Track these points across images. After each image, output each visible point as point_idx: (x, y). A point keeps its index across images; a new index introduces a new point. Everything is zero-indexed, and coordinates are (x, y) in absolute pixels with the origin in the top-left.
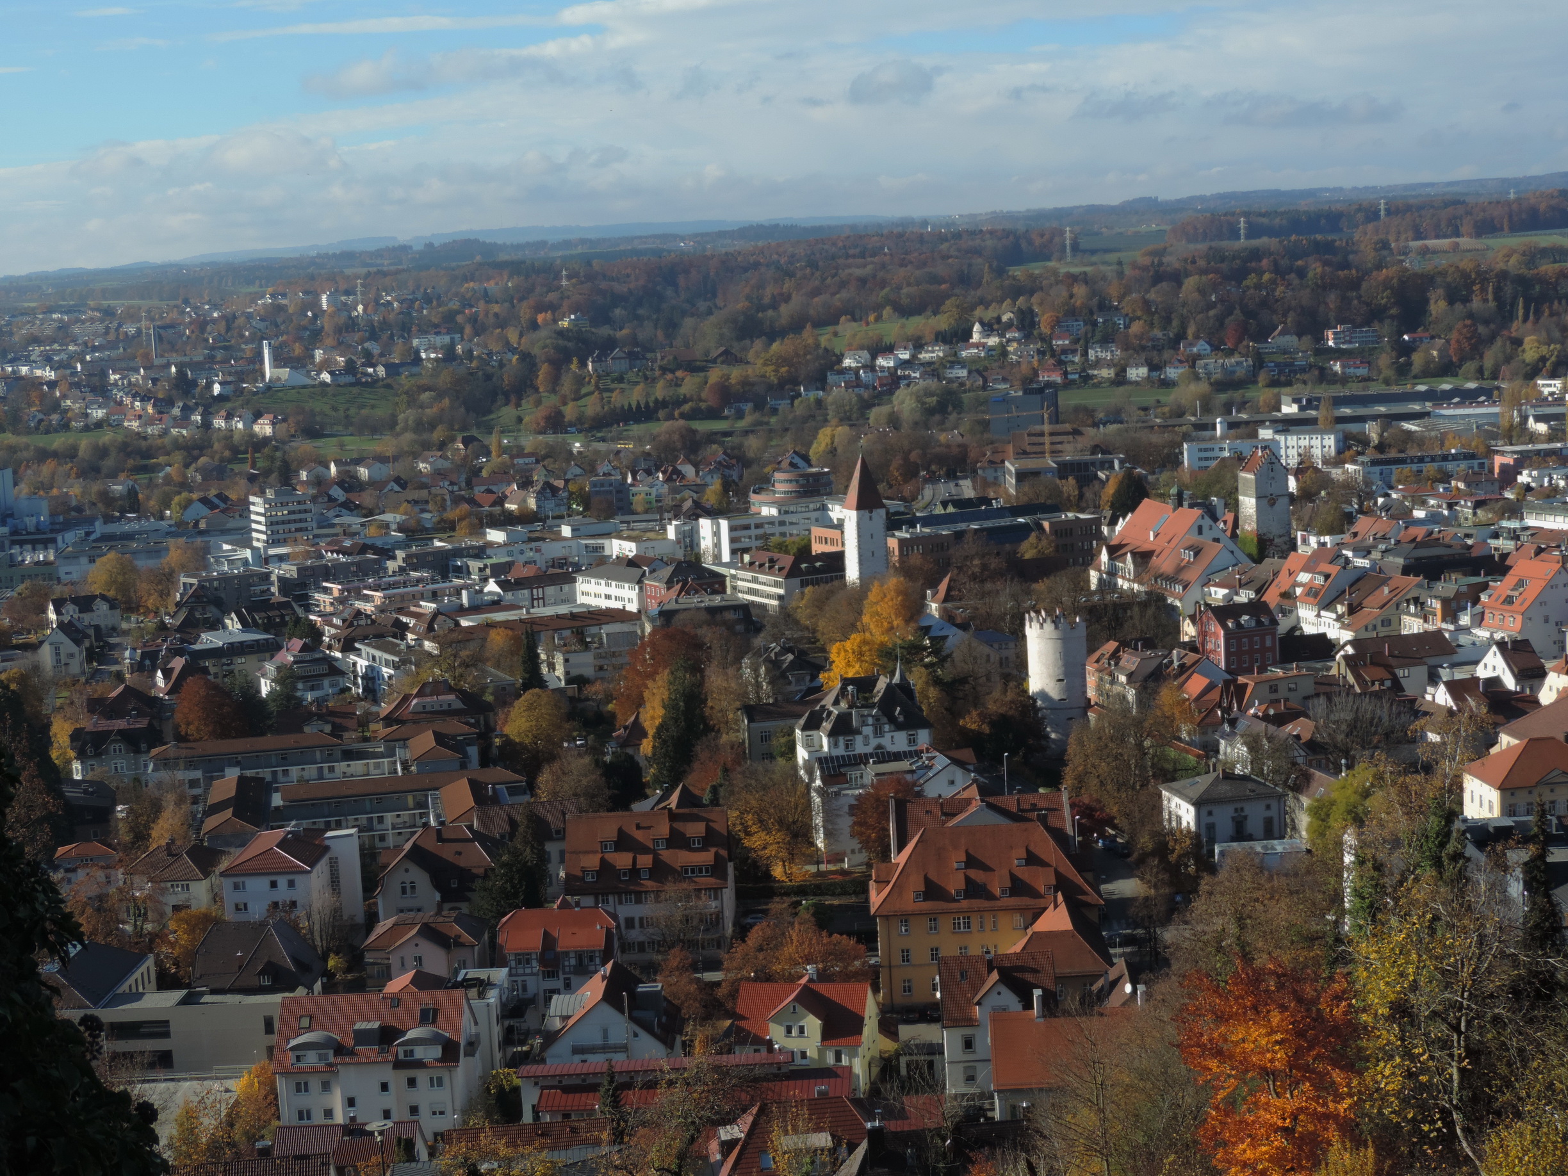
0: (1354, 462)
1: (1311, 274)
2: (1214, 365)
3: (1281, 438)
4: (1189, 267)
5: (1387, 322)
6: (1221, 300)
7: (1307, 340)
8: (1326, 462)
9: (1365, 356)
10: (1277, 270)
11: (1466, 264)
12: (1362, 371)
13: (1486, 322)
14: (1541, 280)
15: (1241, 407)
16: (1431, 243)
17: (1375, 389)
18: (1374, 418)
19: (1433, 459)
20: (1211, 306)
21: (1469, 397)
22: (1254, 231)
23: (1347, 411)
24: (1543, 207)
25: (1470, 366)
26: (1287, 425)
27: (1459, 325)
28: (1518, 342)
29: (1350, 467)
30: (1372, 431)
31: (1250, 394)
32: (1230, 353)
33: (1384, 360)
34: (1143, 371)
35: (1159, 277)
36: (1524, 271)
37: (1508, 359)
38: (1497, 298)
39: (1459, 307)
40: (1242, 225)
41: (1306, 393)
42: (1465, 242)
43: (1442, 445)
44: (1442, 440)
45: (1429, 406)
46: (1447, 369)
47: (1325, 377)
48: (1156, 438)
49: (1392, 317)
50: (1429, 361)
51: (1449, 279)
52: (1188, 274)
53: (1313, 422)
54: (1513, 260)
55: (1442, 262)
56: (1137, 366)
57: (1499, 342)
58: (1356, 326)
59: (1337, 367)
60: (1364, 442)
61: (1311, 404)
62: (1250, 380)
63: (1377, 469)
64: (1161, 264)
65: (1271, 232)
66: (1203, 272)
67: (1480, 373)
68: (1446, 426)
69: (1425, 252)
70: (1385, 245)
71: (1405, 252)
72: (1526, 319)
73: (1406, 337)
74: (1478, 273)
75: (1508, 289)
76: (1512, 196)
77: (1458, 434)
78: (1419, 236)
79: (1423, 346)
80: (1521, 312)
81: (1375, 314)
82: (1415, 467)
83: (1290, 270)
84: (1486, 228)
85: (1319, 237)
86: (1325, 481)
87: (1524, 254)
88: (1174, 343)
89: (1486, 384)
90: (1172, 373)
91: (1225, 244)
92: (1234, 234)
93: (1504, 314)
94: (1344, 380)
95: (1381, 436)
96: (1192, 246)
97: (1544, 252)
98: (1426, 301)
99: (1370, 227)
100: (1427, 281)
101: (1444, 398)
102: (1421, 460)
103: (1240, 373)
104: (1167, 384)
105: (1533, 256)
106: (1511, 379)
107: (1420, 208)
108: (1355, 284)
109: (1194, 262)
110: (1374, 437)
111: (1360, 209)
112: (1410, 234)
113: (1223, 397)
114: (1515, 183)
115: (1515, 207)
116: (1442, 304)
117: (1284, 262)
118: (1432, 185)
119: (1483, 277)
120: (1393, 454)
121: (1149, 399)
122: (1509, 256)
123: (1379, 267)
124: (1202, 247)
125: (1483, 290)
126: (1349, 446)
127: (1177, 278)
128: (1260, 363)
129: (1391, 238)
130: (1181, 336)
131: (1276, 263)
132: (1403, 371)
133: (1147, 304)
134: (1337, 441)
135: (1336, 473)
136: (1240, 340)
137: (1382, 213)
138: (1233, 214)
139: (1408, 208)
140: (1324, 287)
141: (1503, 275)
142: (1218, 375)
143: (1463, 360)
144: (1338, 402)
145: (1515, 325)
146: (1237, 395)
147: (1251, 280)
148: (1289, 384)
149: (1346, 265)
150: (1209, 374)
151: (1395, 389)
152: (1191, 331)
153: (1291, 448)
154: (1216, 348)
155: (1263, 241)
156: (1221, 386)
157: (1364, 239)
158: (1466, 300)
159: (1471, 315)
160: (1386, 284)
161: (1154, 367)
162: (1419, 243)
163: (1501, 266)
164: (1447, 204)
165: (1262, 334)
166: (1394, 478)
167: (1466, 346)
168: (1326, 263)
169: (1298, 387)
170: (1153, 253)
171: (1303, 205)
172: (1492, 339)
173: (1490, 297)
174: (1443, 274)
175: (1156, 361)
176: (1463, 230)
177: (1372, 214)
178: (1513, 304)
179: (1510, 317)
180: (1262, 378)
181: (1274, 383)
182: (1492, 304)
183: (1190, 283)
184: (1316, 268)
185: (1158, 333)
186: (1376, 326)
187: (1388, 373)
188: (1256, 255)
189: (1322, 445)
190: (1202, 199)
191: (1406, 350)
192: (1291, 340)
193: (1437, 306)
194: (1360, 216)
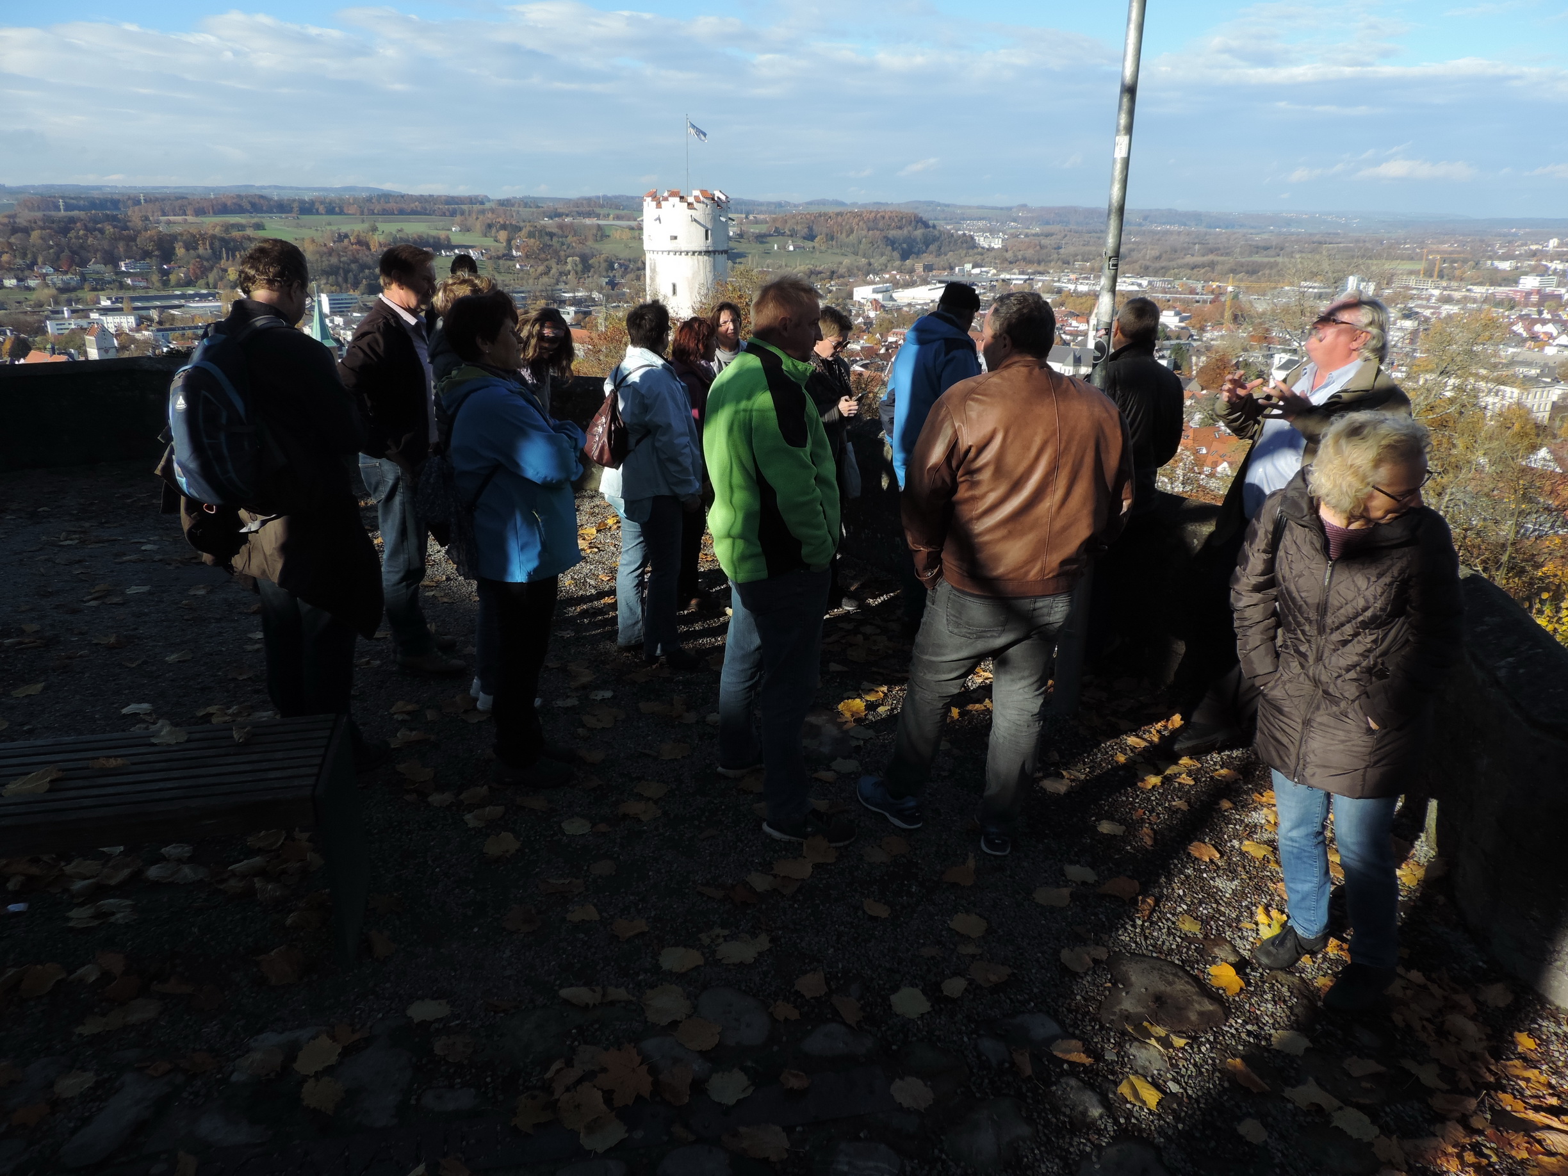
0: (148, 330)
1: (107, 232)
2: (58, 279)
3: (103, 318)
4: (33, 225)
5: (154, 258)
6: (57, 245)
7: (110, 267)
8: (131, 330)
9: (144, 276)
10: (86, 228)
11: (193, 230)
12: (143, 284)
13: (207, 260)
14: (234, 240)
15: (78, 301)
16: (172, 218)
17: (152, 293)
18: (155, 308)
19: (190, 328)
20: (51, 247)
21: (203, 297)
22: (68, 207)
23: (139, 304)
24: (229, 203)
25: (201, 282)
26: (106, 311)
27: (193, 261)
28: (225, 271)
29: (146, 333)
30: (154, 314)
31: (80, 294)
32: (66, 273)
33: (155, 278)
34: (14, 282)
35: (15, 230)
36: (224, 235)
37: (221, 279)
38: (212, 248)
39: (192, 252)
40: (61, 204)
41: (114, 294)
42: (190, 218)
43: (193, 321)
44: (193, 319)
45: (183, 302)
46: (189, 283)
47: (122, 286)
48: (29, 319)
49: (157, 256)
50: (179, 279)
51: (184, 238)
52: (33, 230)
53: (121, 309)
54: (217, 229)
55: (178, 229)
56: (9, 279)
57: (215, 270)
58: (136, 260)
59: (129, 281)
60: (151, 320)
61: (117, 300)
62: (79, 287)
63: (161, 333)
64: (15, 222)
65: (80, 208)
66: (42, 228)
67: (207, 286)
68: (195, 312)
69: (169, 223)
70: (147, 218)
71: (158, 222)
72: (228, 259)
73: (165, 267)
74: (201, 235)
75: (217, 244)
76: (212, 196)
77: (201, 316)
78: (164, 214)
79: (175, 271)
80: (225, 255)
81: (146, 254)
82: (181, 332)
83: (95, 229)
84: (200, 212)
85: (108, 212)
86: (134, 340)
87: (222, 226)
88: (30, 267)
89: (212, 291)
90: (32, 283)
91: (53, 213)
92: (57, 208)
93: (217, 256)
94: (134, 288)
95: (159, 317)
96: (32, 214)
97: (233, 226)
98: (174, 248)
99: (136, 208)
100: (174, 238)
101: (191, 297)
102: (183, 329)
103: (73, 283)
104: (29, 289)
105: (228, 228)
106: (224, 289)
107: (163, 200)
108: (134, 239)
109: (35, 223)
110: (156, 317)
111: (129, 198)
112: (159, 213)
113: (65, 296)
114: (213, 189)
115: (214, 202)
116: (183, 250)
117: (90, 225)
118: (168, 187)
119: (203, 237)
120: (167, 326)
121: (21, 297)
122: (215, 227)
123: (146, 230)
124: (39, 214)
125: (204, 244)
126: (142, 322)
127: (26, 231)
128: (84, 279)
129: (149, 215)
130: (34, 263)
131: (86, 226)
132: (166, 284)
133: (10, 245)
134: (136, 319)
135: (138, 336)
136: (70, 266)
137: (142, 201)
138: (55, 197)
139: (157, 200)
140: (115, 239)
141: (213, 237)
142: (59, 284)
143: (197, 278)
144: (133, 299)
145: (223, 262)
146: (73, 295)
147: (72, 234)
148: (103, 290)
149: (126, 228)
150: (54, 284)
151: (163, 293)
152: (40, 260)
153: (111, 323)
154: (56, 270)
155: (75, 213)
156: (63, 290)
157: (135, 216)
158: (196, 249)
159: (199, 256)
160: (151, 239)
161: (20, 280)
162: (166, 218)
163: (211, 232)
164: (177, 199)
165: (84, 263)
166: (170, 338)
167: (198, 271)
168: (114, 227)
169: (108, 292)
170: (9, 217)
171: (95, 194)
172: (211, 269)
173: (208, 247)
174: (181, 234)
175: (21, 276)
176: (188, 212)
177: (137, 202)
178: (221, 252)
179: (220, 258)
180: (87, 286)
181: (94, 289)
182: (210, 251)
183: (35, 235)
184: (109, 229)
185: (19, 261)
186: (148, 260)
187: (158, 284)
188: (72, 220)
189: (128, 322)
190: (33, 187)
191: (166, 273)
192: (100, 267)
193: (180, 251)
194: (130, 202)
